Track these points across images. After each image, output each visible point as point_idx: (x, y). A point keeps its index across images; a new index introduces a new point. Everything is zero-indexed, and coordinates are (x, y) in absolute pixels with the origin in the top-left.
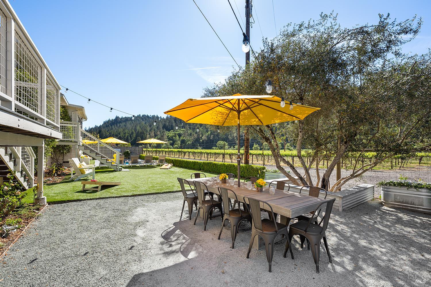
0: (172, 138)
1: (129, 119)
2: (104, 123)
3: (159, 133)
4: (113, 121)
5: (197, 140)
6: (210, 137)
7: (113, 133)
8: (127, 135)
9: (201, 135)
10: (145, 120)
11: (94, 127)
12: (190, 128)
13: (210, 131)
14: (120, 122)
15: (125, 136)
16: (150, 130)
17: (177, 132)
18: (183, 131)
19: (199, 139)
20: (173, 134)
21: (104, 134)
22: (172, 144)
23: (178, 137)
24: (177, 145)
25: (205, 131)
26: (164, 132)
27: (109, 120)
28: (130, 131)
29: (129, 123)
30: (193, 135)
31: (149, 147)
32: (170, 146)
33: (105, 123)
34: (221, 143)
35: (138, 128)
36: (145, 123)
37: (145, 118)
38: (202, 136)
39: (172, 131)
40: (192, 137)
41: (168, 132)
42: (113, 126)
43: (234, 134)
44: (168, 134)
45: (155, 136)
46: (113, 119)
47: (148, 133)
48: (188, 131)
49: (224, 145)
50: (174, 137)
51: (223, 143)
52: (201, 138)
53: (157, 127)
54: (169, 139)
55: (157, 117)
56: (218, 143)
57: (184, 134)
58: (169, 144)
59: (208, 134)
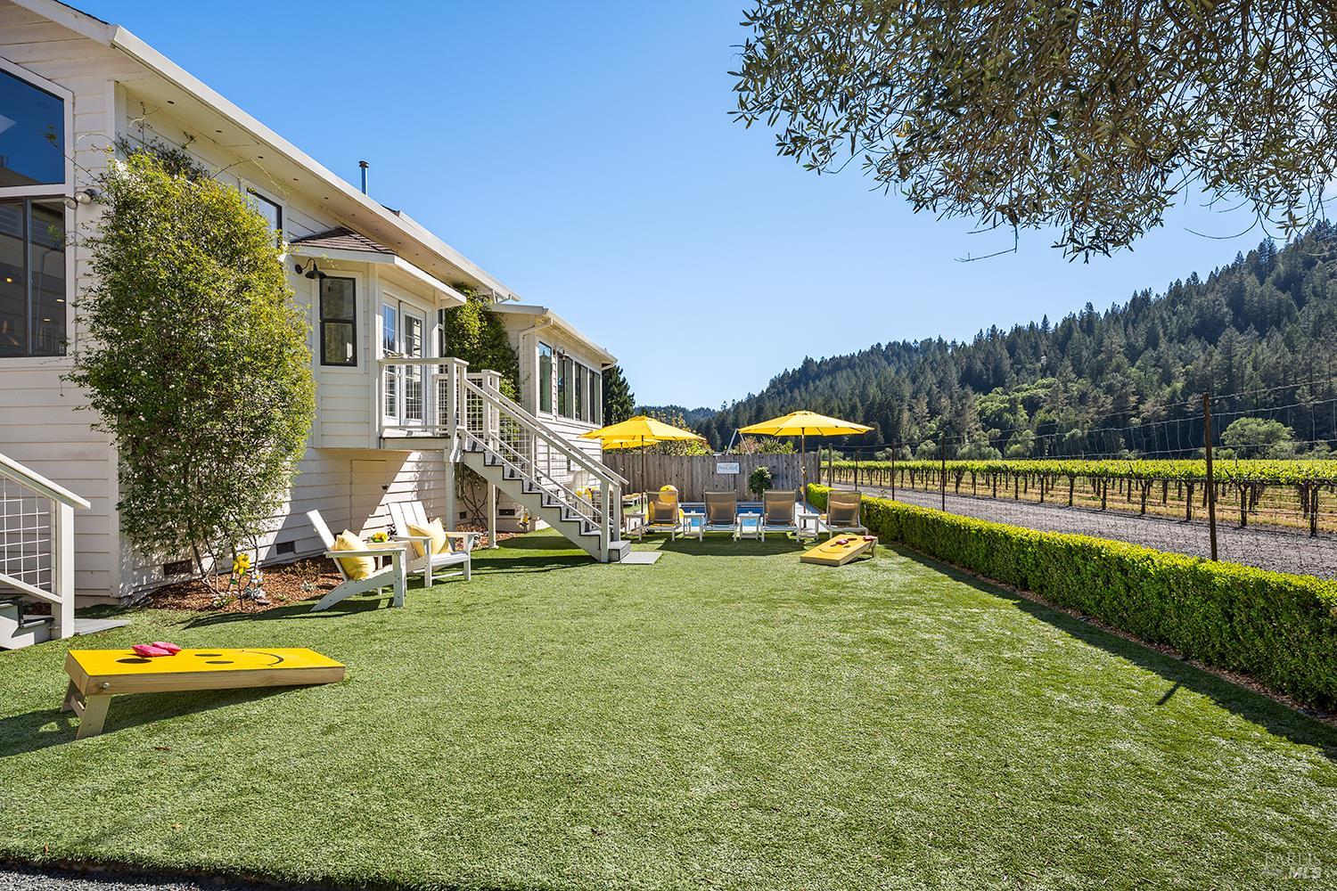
0: (1001, 417)
1: (843, 363)
2: (770, 384)
3: (945, 402)
4: (798, 375)
5: (1117, 420)
6: (1185, 403)
9: (1133, 399)
10: (895, 359)
11: (744, 398)
12: (1080, 374)
13: (1182, 379)
14: (818, 377)
16: (915, 396)
17: (1020, 395)
18: (1048, 386)
19: (1124, 414)
20: (1002, 402)
22: (1000, 444)
23: (1024, 412)
24: (1018, 445)
25: (1156, 378)
26: (966, 396)
27: (786, 373)
28: (847, 402)
29: (845, 376)
30: (1096, 399)
31: (910, 456)
32: (990, 452)
33: (773, 384)
34: (1255, 426)
35: (872, 390)
36: (897, 373)
37: (898, 351)
38: (1141, 401)
39: (999, 389)
40: (1091, 410)
41: (983, 397)
42: (796, 391)
44: (983, 402)
45: (933, 413)
46: (797, 369)
47: (905, 407)
48: (1069, 384)
49: (1272, 437)
50: (1007, 415)
51: (1265, 428)
52: (1136, 408)
53: (940, 383)
54: (988, 421)
55: (941, 345)
56: (1234, 428)
57: (1053, 398)
58: (988, 442)
59: (1174, 392)
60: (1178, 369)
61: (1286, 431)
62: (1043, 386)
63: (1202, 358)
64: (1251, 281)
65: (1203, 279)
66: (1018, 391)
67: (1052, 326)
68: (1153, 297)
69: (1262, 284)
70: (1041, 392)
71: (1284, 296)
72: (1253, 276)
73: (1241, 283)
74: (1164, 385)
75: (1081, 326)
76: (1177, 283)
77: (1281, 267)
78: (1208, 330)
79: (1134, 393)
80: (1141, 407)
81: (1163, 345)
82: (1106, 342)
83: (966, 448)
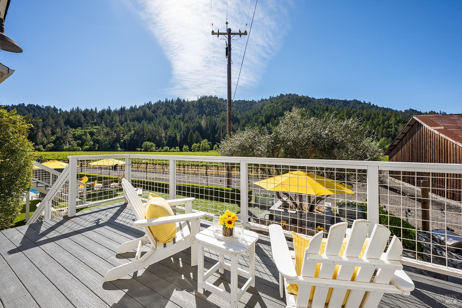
0: (81, 137)
3: (58, 130)
5: (117, 140)
6: (134, 137)
9: (122, 135)
10: (32, 111)
12: (107, 126)
13: (133, 131)
16: (44, 126)
17: (88, 131)
18: (97, 129)
19: (119, 139)
20: (82, 132)
22: (81, 145)
23: (89, 136)
24: (88, 146)
25: (127, 130)
26: (68, 129)
30: (112, 134)
31: (42, 149)
34: (149, 143)
36: (34, 116)
37: (34, 108)
38: (124, 136)
39: (80, 128)
40: (111, 137)
41: (74, 130)
43: (162, 134)
45: (53, 134)
47: (40, 130)
48: (104, 129)
49: (152, 146)
50: (83, 136)
51: (150, 144)
52: (122, 137)
53: (56, 123)
54: (76, 138)
55: (55, 109)
56: (144, 144)
57: (99, 132)
58: (76, 145)
59: (131, 135)
60: (132, 128)
61: (154, 145)
62: (95, 128)
63: (138, 126)
64: (147, 110)
65: (138, 107)
66: (87, 129)
67: (98, 111)
68: (126, 109)
69: (149, 111)
70: (95, 130)
71: (154, 115)
72: (148, 109)
73: (145, 110)
74: (129, 132)
75: (107, 113)
76: (132, 106)
77: (153, 108)
78: (139, 119)
79: (122, 134)
80: (124, 137)
81: (128, 121)
82: (114, 118)
83: (67, 147)
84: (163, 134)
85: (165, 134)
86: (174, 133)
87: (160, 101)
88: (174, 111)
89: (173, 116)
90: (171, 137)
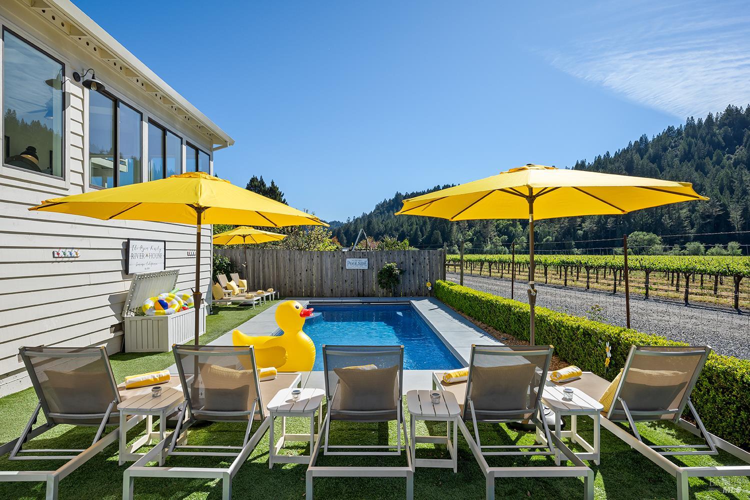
0: (507, 229)
2: (376, 207)
4: (392, 203)
5: (569, 232)
6: (606, 222)
7: (390, 225)
8: (415, 226)
9: (579, 220)
11: (360, 215)
15: (411, 230)
19: (574, 228)
20: (508, 220)
21: (376, 226)
22: (507, 244)
23: (520, 227)
24: (518, 246)
27: (385, 201)
32: (502, 249)
33: (378, 207)
34: (642, 236)
38: (583, 222)
40: (557, 226)
42: (391, 212)
43: (681, 211)
44: (498, 220)
45: (470, 226)
46: (392, 199)
49: (651, 242)
50: (511, 228)
51: (647, 237)
52: (580, 225)
54: (501, 231)
56: (632, 237)
58: (501, 244)
61: (658, 239)
64: (636, 157)
65: (612, 155)
68: (587, 164)
69: (642, 159)
71: (653, 166)
73: (632, 158)
76: (599, 157)
77: (651, 151)
79: (580, 217)
80: (583, 224)
83: (489, 247)
84: (684, 211)
85: (689, 210)
86: (720, 205)
87: (670, 129)
88: (717, 146)
89: (711, 159)
90: (709, 217)
